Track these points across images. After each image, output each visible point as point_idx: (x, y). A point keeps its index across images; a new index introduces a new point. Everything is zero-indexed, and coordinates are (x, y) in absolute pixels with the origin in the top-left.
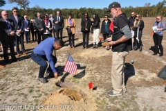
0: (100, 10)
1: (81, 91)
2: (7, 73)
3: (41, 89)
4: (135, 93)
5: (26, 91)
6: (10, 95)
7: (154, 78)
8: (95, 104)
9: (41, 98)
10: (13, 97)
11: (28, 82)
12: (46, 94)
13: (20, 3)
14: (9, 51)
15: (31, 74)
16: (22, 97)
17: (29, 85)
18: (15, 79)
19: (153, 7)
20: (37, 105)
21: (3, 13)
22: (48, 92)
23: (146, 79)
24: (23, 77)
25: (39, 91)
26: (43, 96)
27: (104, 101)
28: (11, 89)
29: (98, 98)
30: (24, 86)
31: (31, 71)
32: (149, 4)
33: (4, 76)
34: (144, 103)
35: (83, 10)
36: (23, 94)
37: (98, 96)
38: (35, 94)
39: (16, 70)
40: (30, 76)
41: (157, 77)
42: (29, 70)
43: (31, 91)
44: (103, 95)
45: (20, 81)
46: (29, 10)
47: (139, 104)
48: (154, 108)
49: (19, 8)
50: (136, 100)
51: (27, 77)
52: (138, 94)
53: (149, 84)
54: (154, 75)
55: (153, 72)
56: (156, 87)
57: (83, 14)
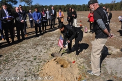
0: (80, 6)
1: (68, 60)
2: (19, 47)
3: (41, 58)
4: (105, 62)
5: (31, 59)
6: (22, 61)
7: (118, 52)
8: (78, 69)
9: (41, 64)
10: (24, 63)
11: (33, 53)
12: (45, 61)
13: (27, 2)
14: (20, 33)
15: (35, 48)
16: (29, 63)
17: (34, 55)
18: (24, 51)
19: (117, 3)
20: (39, 68)
21: (17, 8)
22: (46, 60)
23: (113, 53)
24: (30, 50)
25: (40, 59)
26: (43, 62)
27: (84, 67)
28: (22, 57)
29: (79, 65)
30: (30, 56)
31: (34, 46)
32: (115, 1)
33: (18, 49)
34: (111, 68)
35: (68, 6)
36: (30, 61)
37: (80, 63)
38: (38, 61)
39: (25, 45)
40: (34, 50)
41: (120, 52)
42: (33, 45)
43: (35, 59)
44: (83, 62)
45: (28, 52)
46: (32, 7)
47: (108, 69)
48: (118, 72)
49: (26, 5)
50: (105, 66)
51: (32, 50)
52: (107, 62)
53: (115, 56)
54: (118, 50)
55: (117, 48)
56: (119, 58)
57: (69, 9)
